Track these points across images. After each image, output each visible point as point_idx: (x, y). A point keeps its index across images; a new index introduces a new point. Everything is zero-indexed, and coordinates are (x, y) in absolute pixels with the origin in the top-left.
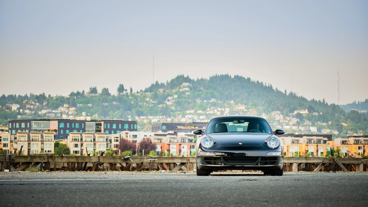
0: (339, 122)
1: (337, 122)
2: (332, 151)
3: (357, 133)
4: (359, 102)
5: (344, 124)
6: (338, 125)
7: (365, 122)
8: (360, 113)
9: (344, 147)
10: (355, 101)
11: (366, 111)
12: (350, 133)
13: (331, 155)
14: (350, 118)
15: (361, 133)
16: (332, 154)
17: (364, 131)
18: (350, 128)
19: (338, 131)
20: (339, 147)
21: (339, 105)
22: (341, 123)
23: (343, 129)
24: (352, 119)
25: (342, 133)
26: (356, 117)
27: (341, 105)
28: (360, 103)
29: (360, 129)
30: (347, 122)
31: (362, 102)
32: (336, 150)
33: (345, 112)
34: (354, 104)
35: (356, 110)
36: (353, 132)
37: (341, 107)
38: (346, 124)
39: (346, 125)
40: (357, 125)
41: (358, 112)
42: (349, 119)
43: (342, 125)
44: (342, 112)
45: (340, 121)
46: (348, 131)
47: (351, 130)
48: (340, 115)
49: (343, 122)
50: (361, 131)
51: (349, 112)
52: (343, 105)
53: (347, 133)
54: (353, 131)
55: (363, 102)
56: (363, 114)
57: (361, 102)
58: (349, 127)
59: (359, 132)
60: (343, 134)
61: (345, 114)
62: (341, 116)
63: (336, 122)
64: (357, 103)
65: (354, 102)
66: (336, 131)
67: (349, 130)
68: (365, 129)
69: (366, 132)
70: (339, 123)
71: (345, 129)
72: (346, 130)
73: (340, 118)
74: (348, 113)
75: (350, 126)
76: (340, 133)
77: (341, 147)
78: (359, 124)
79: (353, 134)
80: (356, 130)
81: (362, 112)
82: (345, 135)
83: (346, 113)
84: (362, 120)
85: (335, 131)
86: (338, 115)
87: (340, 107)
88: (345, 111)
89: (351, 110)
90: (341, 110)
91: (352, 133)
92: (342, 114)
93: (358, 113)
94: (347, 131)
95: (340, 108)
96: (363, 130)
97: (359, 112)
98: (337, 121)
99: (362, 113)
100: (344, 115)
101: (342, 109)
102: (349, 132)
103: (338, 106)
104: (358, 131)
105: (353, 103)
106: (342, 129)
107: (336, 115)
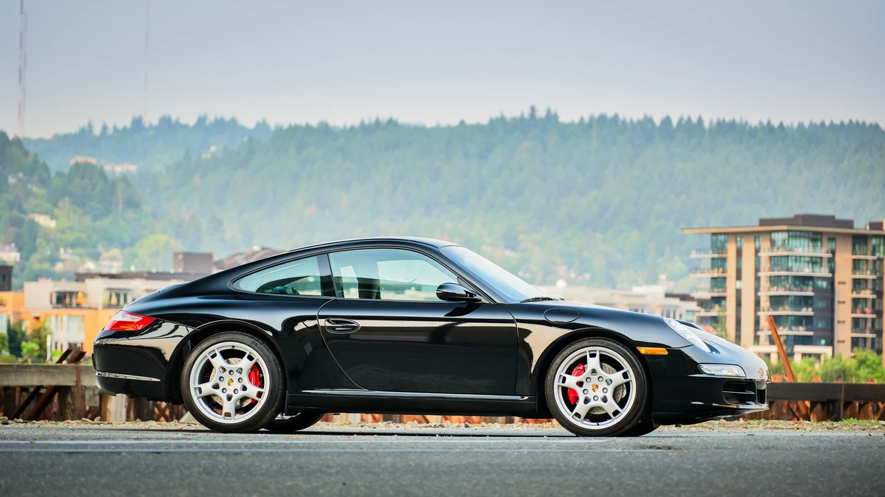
0: (23, 212)
1: (15, 213)
2: (15, 332)
3: (96, 257)
4: (105, 128)
5: (42, 220)
6: (17, 223)
7: (130, 214)
8: (110, 177)
9: (65, 318)
10: (90, 126)
11: (132, 168)
12: (69, 259)
13: (11, 353)
14: (71, 196)
15: (113, 259)
16: (13, 345)
17: (128, 250)
18: (70, 237)
19: (20, 249)
20: (42, 319)
21: (21, 136)
22: (31, 216)
23: (39, 241)
24: (80, 201)
25: (35, 257)
26: (93, 189)
27: (29, 140)
28: (110, 131)
29: (110, 242)
30: (56, 211)
31: (120, 126)
32: (29, 332)
33: (46, 169)
34: (83, 138)
35: (94, 161)
36: (81, 255)
37: (32, 149)
38: (52, 219)
39: (53, 224)
40: (99, 224)
41: (102, 168)
42: (67, 199)
43: (34, 226)
44: (36, 170)
45: (26, 206)
46: (62, 251)
47: (73, 245)
48: (29, 182)
49: (41, 213)
50: (115, 252)
51: (66, 171)
52: (40, 141)
53: (53, 260)
54: (80, 250)
55: (125, 129)
56: (125, 179)
57: (115, 129)
58: (63, 232)
59: (105, 255)
60: (40, 262)
61: (49, 177)
62: (29, 186)
63: (11, 209)
64: (97, 131)
65: (87, 129)
66: (11, 251)
67: (66, 247)
68: (132, 243)
69: (135, 256)
70: (23, 216)
71: (48, 241)
72: (52, 245)
73: (29, 194)
74: (60, 174)
75: (71, 229)
76: (27, 259)
77: (53, 318)
78: (105, 223)
79: (83, 263)
80: (95, 247)
81: (119, 169)
82: (46, 266)
83: (53, 174)
84: (121, 206)
85: (7, 248)
86: (19, 180)
87: (26, 146)
88: (48, 162)
89: (72, 162)
90: (30, 160)
91: (77, 258)
92: (35, 177)
93: (102, 174)
94: (57, 249)
95: (26, 153)
96: (123, 246)
97: (107, 168)
98: (17, 205)
99: (118, 175)
100: (43, 182)
101: (36, 155)
102: (62, 253)
103: (18, 142)
104: (100, 249)
105: (82, 131)
106: (35, 239)
107: (12, 180)
